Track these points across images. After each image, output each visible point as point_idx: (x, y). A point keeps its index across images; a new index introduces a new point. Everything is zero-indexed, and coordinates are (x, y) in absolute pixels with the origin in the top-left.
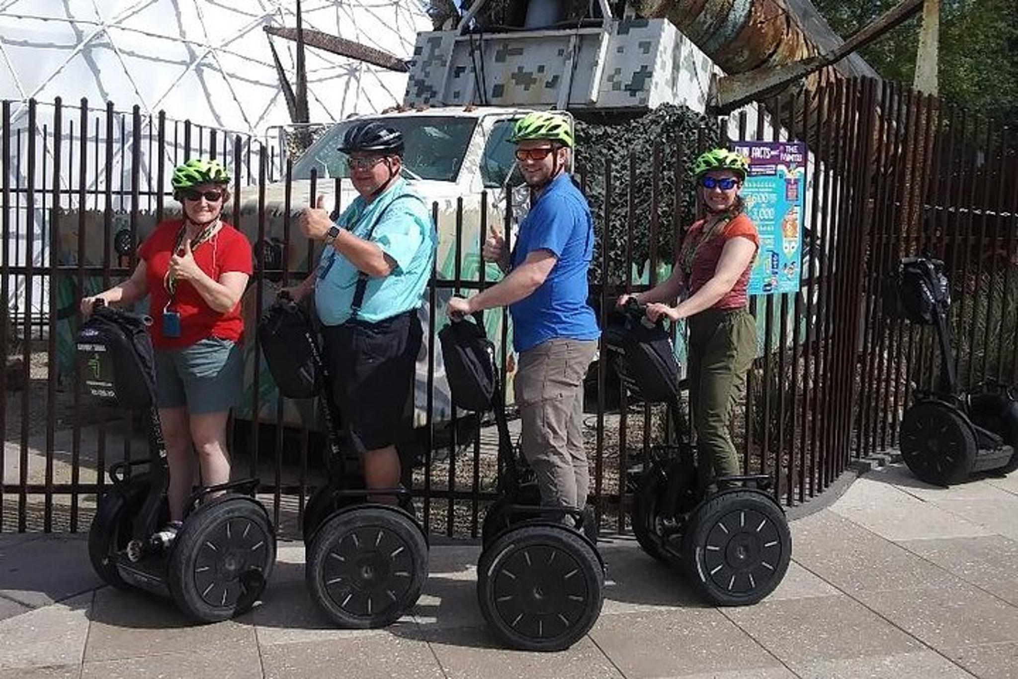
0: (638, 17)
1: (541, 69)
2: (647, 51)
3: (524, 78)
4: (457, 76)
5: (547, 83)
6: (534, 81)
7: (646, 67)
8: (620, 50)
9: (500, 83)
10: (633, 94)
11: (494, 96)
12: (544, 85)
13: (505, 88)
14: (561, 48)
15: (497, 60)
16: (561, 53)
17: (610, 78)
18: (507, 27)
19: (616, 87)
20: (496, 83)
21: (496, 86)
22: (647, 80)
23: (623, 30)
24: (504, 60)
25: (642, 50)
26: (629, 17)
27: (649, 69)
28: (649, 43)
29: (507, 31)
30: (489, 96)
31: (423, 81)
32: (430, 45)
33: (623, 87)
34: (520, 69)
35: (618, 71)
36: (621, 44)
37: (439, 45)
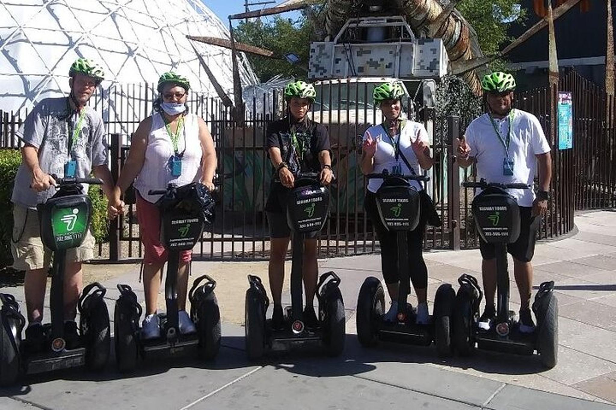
0: (427, 37)
1: (382, 60)
2: (434, 53)
3: (373, 64)
4: (337, 63)
5: (386, 66)
6: (379, 65)
7: (436, 59)
8: (421, 51)
9: (362, 66)
10: (431, 71)
11: (358, 72)
12: (385, 67)
13: (364, 69)
14: (391, 50)
15: (358, 55)
16: (391, 53)
17: (419, 64)
18: (360, 41)
19: (422, 67)
20: (359, 66)
21: (359, 68)
22: (437, 65)
23: (421, 43)
24: (361, 56)
25: (432, 52)
26: (423, 38)
27: (437, 60)
28: (436, 49)
29: (360, 43)
30: (356, 71)
31: (318, 65)
32: (319, 48)
33: (426, 68)
34: (371, 60)
35: (422, 61)
36: (421, 49)
37: (324, 48)
